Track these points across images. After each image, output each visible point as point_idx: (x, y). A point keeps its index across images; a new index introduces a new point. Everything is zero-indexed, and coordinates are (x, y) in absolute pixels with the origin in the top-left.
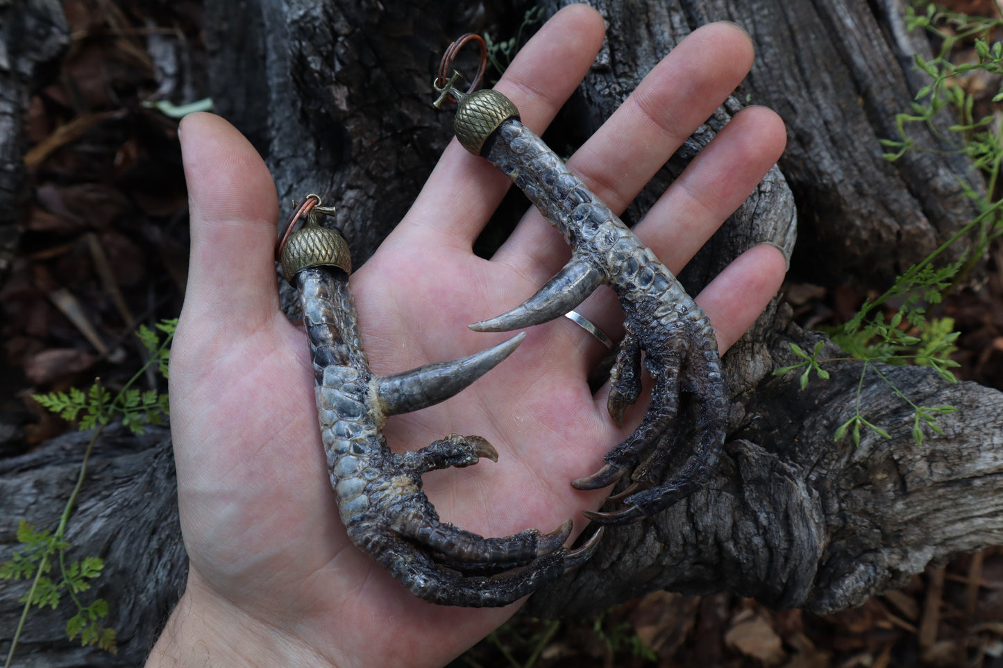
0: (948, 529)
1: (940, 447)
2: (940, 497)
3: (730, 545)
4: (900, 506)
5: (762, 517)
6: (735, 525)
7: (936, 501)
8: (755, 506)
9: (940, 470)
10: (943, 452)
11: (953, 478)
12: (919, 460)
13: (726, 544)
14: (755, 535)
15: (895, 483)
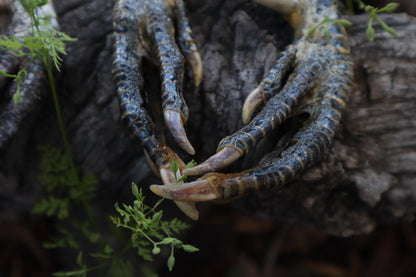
0: (404, 156)
1: (403, 65)
2: (397, 112)
3: (212, 97)
4: (363, 112)
5: (243, 75)
6: (219, 80)
7: (394, 116)
8: (238, 65)
9: (399, 86)
10: (404, 70)
11: (409, 95)
12: (384, 75)
13: (208, 95)
14: (233, 89)
15: (363, 92)
